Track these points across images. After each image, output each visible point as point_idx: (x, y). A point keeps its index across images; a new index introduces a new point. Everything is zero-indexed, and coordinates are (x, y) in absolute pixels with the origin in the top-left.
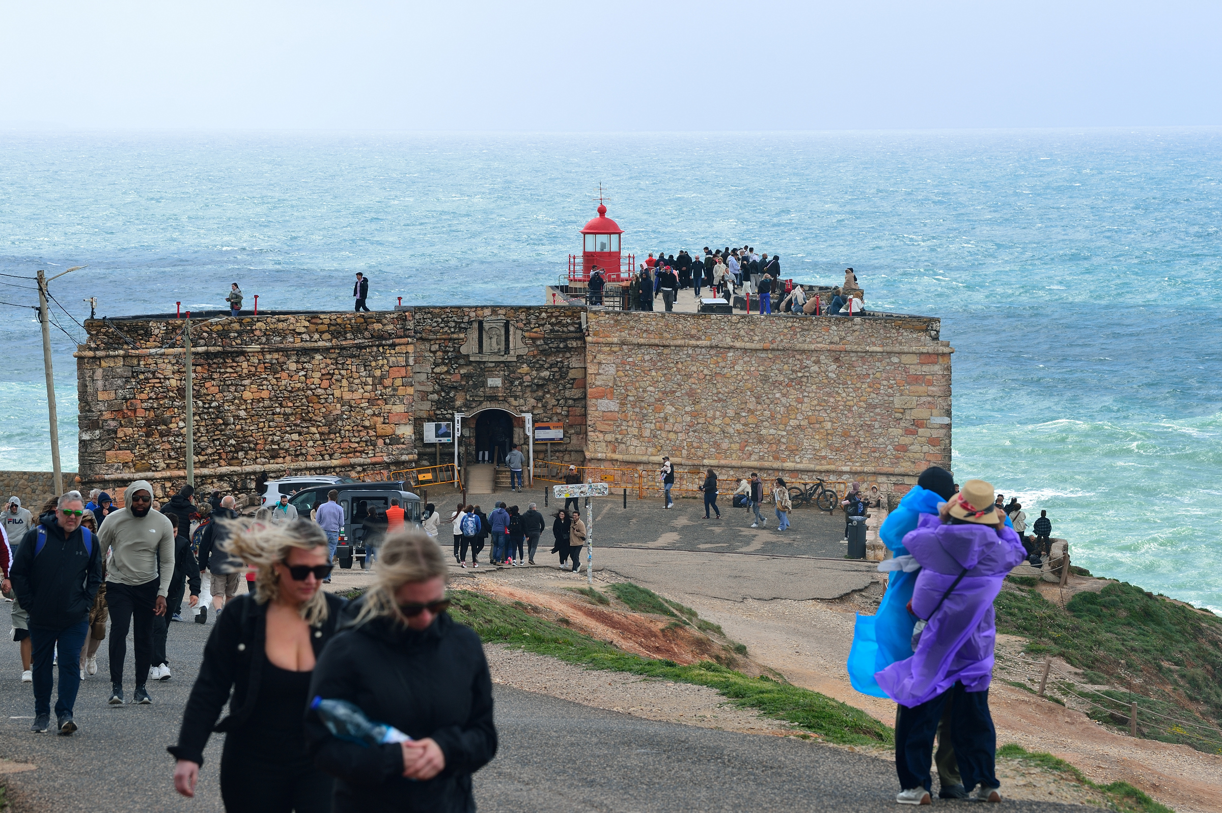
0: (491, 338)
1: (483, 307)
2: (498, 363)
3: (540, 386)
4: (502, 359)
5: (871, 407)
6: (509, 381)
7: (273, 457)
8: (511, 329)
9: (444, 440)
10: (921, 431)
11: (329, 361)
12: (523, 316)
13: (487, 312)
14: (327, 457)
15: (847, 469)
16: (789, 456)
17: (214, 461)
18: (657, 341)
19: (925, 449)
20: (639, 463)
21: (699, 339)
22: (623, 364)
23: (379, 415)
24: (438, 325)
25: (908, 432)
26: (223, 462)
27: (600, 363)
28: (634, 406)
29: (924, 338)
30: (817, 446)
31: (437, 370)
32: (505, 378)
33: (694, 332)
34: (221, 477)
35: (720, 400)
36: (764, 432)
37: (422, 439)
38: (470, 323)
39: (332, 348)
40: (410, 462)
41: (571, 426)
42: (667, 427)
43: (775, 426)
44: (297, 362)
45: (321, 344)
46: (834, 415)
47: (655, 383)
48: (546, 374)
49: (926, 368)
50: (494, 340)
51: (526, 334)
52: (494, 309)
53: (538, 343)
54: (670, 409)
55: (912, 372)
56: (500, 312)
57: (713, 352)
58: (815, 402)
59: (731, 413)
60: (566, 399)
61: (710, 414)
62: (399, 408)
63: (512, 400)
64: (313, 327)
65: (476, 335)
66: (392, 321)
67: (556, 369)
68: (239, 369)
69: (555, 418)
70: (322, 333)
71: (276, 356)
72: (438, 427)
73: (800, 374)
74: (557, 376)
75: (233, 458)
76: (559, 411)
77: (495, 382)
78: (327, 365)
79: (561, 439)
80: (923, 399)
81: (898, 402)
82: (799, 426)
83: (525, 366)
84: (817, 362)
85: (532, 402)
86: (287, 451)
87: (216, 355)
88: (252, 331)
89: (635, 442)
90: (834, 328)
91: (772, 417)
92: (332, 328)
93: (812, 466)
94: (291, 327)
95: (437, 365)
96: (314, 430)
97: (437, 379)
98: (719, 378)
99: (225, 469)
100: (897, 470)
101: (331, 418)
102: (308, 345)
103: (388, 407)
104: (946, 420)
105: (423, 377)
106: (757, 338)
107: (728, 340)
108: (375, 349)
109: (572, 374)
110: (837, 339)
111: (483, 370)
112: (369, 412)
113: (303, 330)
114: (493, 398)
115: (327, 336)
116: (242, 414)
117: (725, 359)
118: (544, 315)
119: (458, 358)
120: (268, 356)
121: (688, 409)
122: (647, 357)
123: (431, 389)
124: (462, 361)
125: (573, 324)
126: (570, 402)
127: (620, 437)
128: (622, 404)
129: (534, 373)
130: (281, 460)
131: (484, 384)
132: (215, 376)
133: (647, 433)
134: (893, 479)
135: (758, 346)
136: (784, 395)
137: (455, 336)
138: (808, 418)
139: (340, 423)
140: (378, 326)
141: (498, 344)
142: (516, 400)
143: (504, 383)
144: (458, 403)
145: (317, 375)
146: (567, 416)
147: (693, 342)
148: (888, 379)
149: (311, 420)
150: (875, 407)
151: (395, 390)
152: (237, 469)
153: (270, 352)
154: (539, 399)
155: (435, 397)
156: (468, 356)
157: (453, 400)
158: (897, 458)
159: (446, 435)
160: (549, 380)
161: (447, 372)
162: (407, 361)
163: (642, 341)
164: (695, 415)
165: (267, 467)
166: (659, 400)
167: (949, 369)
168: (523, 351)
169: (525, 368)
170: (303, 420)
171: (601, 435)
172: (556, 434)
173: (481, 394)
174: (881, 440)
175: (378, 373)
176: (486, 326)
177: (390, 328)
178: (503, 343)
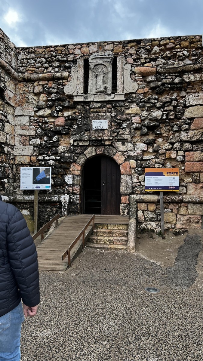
0: (96, 76)
2: (104, 103)
6: (116, 124)
8: (119, 65)
12: (132, 51)
13: (94, 49)
24: (42, 66)
31: (40, 113)
32: (112, 120)
41: (188, 174)
48: (157, 114)
51: (136, 69)
52: (101, 46)
53: (150, 79)
56: (107, 47)
60: (182, 142)
63: (119, 145)
65: (81, 73)
67: (171, 108)
72: (36, 173)
74: (172, 116)
76: (173, 155)
77: (100, 124)
79: (177, 188)
83: (134, 106)
85: (142, 146)
95: (40, 108)
97: (40, 122)
105: (25, 120)
109: (189, 113)
111: (88, 111)
114: (98, 143)
118: (156, 49)
119: (62, 100)
123: (34, 133)
124: (65, 103)
125: (190, 56)
126: (187, 145)
129: (145, 114)
131: (88, 128)
137: (58, 75)
142: (123, 144)
143: (110, 126)
144: (62, 148)
146: (183, 162)
154: (149, 143)
155: (38, 141)
156: (71, 97)
157: (56, 144)
160: (161, 121)
161: (51, 116)
168: (133, 88)
169: (134, 108)
172: (170, 181)
173: (86, 137)
176: (92, 63)
178: (110, 81)
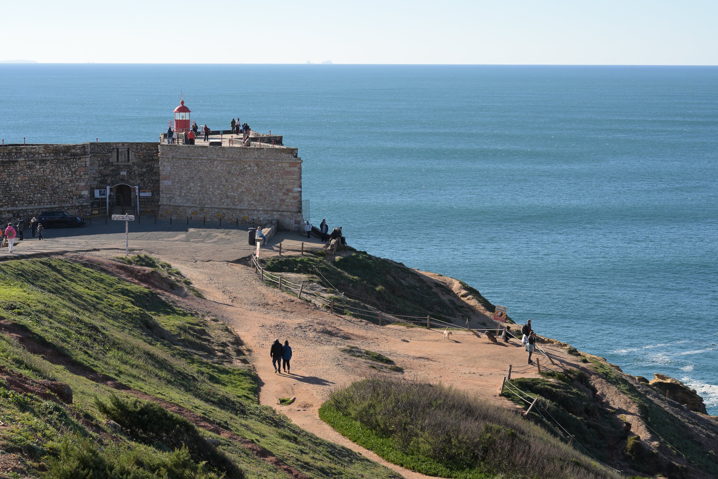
1: (118, 143)
2: (125, 166)
3: (141, 175)
4: (126, 164)
5: (271, 184)
6: (129, 173)
7: (30, 204)
8: (130, 152)
9: (103, 197)
10: (290, 194)
11: (53, 165)
12: (135, 147)
13: (120, 145)
14: (52, 204)
15: (261, 209)
16: (239, 204)
17: (5, 205)
18: (187, 157)
19: (292, 201)
20: (180, 206)
21: (203, 156)
22: (174, 166)
23: (74, 187)
24: (100, 150)
25: (285, 194)
26: (9, 206)
27: (164, 166)
28: (178, 183)
29: (290, 156)
30: (250, 199)
31: (100, 168)
32: (127, 172)
33: (201, 153)
34: (9, 212)
35: (211, 181)
36: (229, 194)
37: (94, 196)
38: (113, 149)
39: (54, 159)
40: (87, 205)
42: (191, 192)
43: (233, 191)
44: (40, 165)
45: (49, 158)
46: (256, 187)
47: (186, 174)
49: (292, 169)
50: (123, 156)
51: (136, 154)
52: (123, 144)
53: (141, 157)
54: (192, 185)
55: (286, 170)
56: (125, 145)
57: (209, 162)
58: (249, 182)
59: (216, 186)
60: (153, 180)
61: (208, 186)
62: (83, 184)
63: (130, 181)
64: (46, 151)
65: (116, 154)
66: (80, 149)
67: (149, 168)
68: (15, 168)
69: (148, 188)
70: (50, 153)
71: (31, 163)
72: (100, 192)
73: (243, 171)
74: (149, 171)
75: (14, 204)
76: (150, 185)
77: (124, 173)
78: (52, 166)
79: (151, 197)
80: (291, 181)
81: (281, 182)
82: (243, 192)
84: (250, 166)
85: (139, 181)
86: (36, 201)
87: (6, 162)
88: (21, 153)
89: (178, 198)
90: (256, 152)
91: (232, 188)
92: (54, 151)
93: (247, 208)
94: (37, 151)
95: (99, 166)
96: (47, 192)
97: (100, 172)
98: (211, 172)
99: (10, 208)
100: (280, 210)
101: (54, 188)
102: (44, 158)
103: (78, 183)
104: (299, 189)
105: (94, 171)
106: (226, 156)
107: (215, 157)
108: (72, 160)
109: (154, 171)
110: (257, 157)
111: (118, 169)
112: (70, 185)
113: (42, 152)
114: (123, 180)
115: (52, 155)
116: (17, 186)
117: (213, 165)
118: (144, 146)
119: (108, 164)
120: (28, 163)
121: (199, 184)
122: (183, 164)
123: (97, 176)
124: (110, 165)
125: (155, 149)
127: (172, 196)
128: (173, 183)
129: (140, 169)
130: (33, 205)
131: (119, 174)
132: (6, 171)
133: (183, 194)
134: (279, 213)
135: (226, 159)
136: (237, 179)
137: (107, 155)
138: (246, 188)
139: (58, 190)
140: (73, 151)
141: (125, 158)
142: (132, 181)
143: (127, 174)
144: (109, 182)
145: (49, 170)
147: (200, 158)
148: (277, 173)
149: (45, 189)
150: (272, 184)
151: (81, 176)
152: (16, 208)
153: (28, 161)
154: (141, 180)
155: (99, 179)
156: (112, 163)
157: (106, 180)
158: (280, 204)
159: (104, 194)
160: (146, 172)
161: (104, 169)
162: (86, 164)
163: (181, 157)
164: (202, 187)
165: (28, 208)
166: (188, 181)
167: (300, 169)
168: (135, 161)
169: (136, 168)
170: (43, 189)
171: (165, 195)
172: (148, 194)
173: (118, 178)
174: (274, 197)
175: (73, 170)
176: (120, 150)
177: (78, 151)
178: (127, 157)
